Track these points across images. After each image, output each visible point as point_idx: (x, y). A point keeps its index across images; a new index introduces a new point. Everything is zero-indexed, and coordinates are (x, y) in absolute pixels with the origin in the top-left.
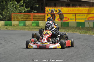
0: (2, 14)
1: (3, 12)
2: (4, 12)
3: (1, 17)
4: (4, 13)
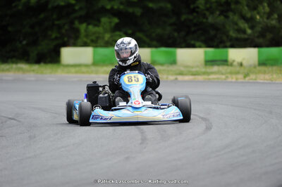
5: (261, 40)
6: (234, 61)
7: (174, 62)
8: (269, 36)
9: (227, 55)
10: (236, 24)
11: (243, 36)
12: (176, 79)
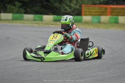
2: (72, 3)
3: (69, 10)
4: (72, 5)
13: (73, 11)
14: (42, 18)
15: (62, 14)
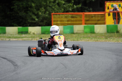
0: (37, 16)
1: (39, 11)
3: (37, 19)
4: (40, 13)
5: (42, 23)
6: (31, 32)
7: (5, 33)
8: (45, 21)
9: (28, 29)
10: (31, 16)
11: (34, 21)
12: (10, 40)
13: (42, 21)
14: (5, 30)
15: (28, 25)
